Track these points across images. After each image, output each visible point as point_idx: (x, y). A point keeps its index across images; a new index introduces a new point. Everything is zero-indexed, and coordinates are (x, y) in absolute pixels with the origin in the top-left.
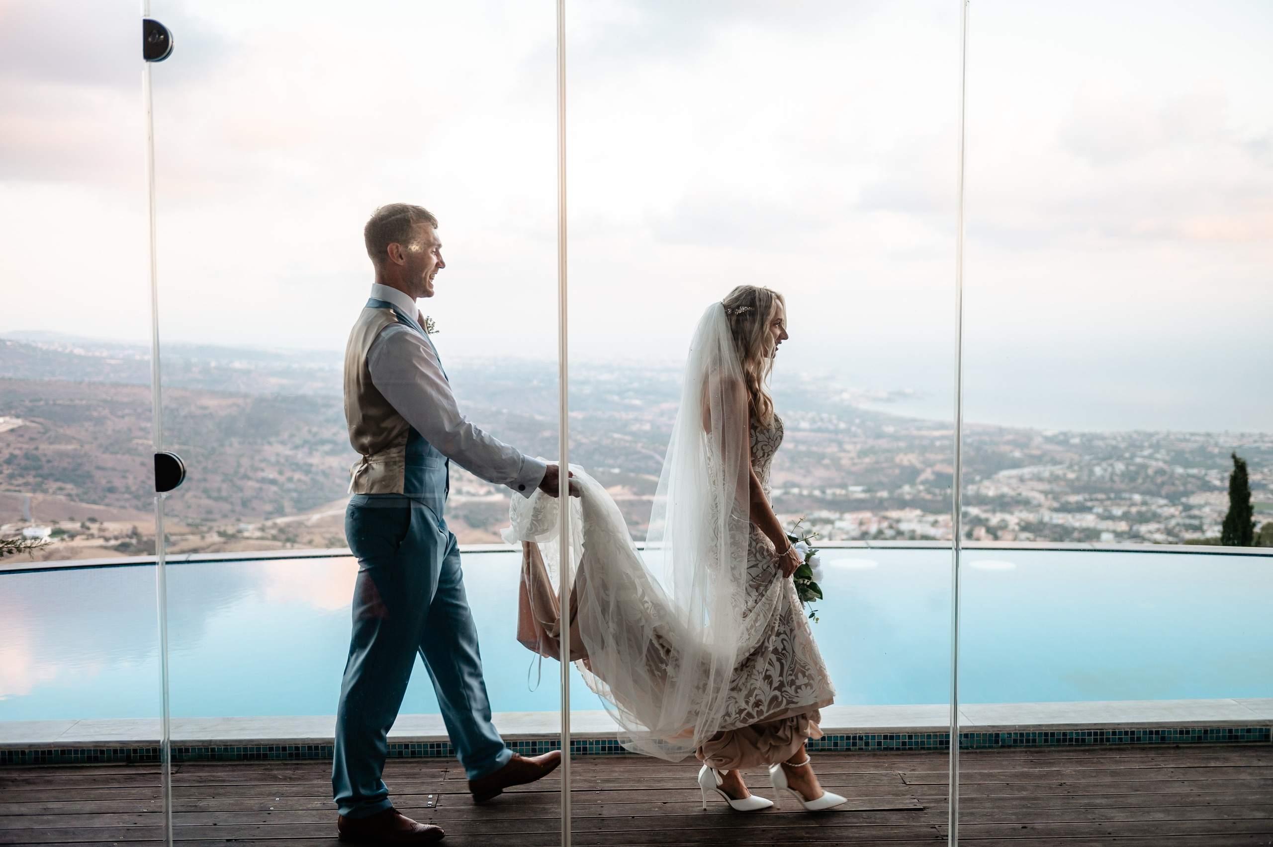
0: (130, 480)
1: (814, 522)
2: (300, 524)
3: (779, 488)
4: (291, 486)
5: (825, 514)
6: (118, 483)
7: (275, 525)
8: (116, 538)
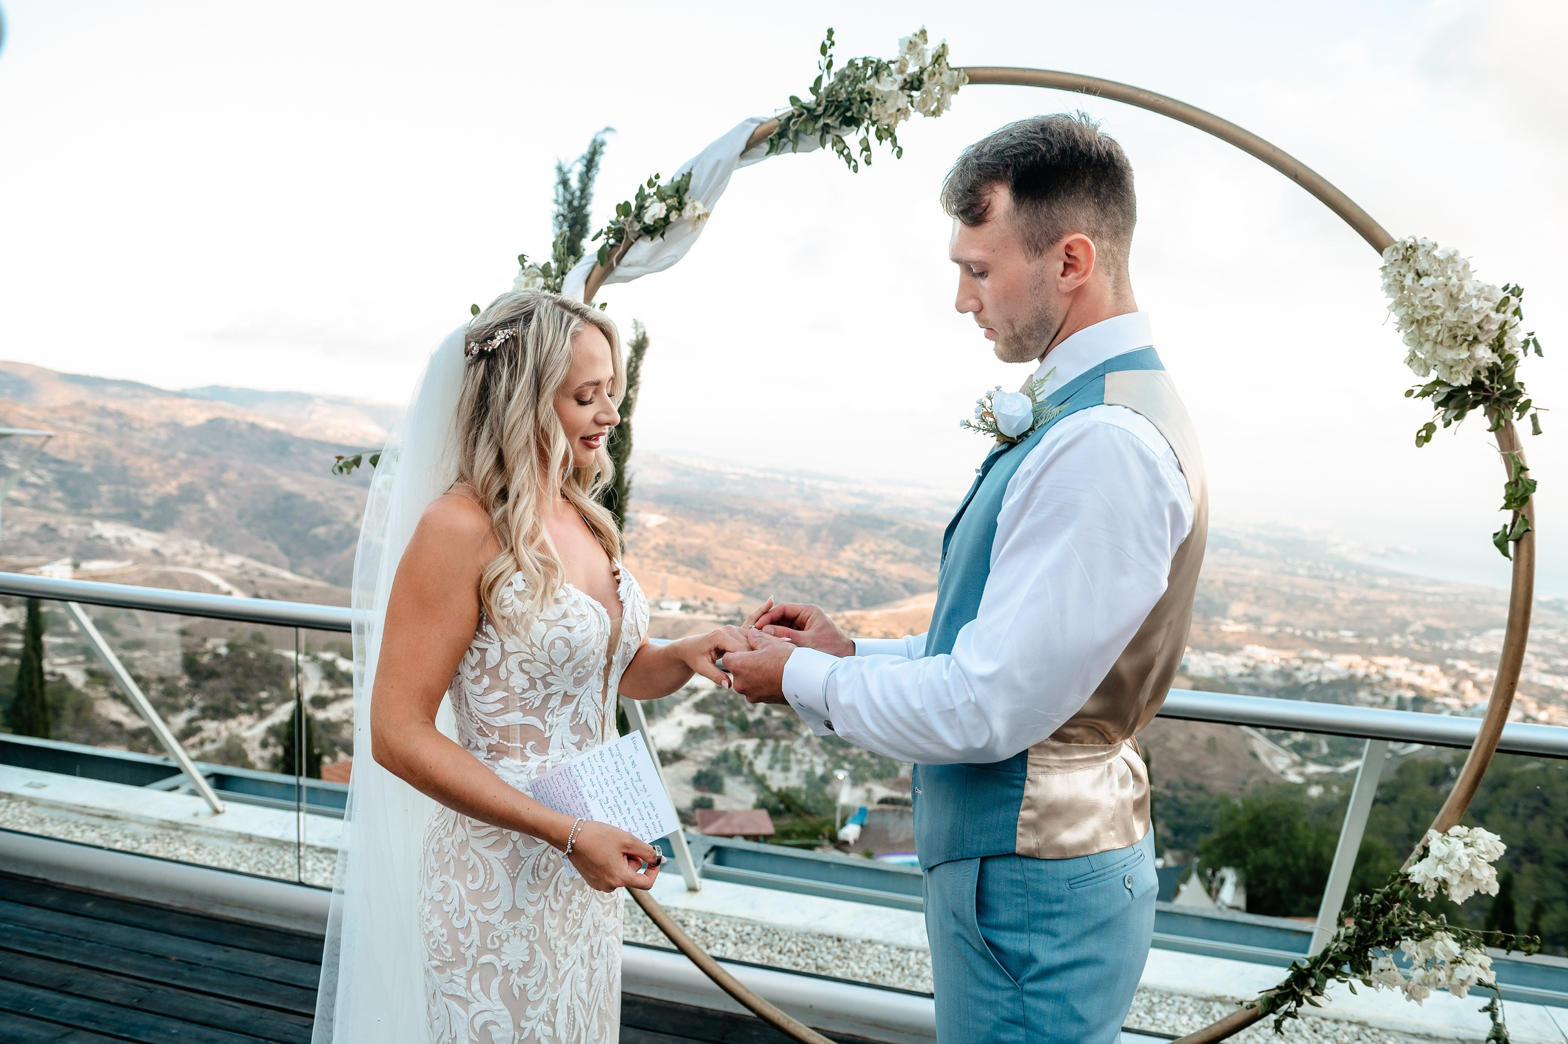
0: (739, 570)
1: (1305, 660)
2: (862, 618)
3: (1272, 625)
4: (858, 586)
5: (1315, 653)
6: (730, 571)
7: (844, 617)
8: (726, 615)
